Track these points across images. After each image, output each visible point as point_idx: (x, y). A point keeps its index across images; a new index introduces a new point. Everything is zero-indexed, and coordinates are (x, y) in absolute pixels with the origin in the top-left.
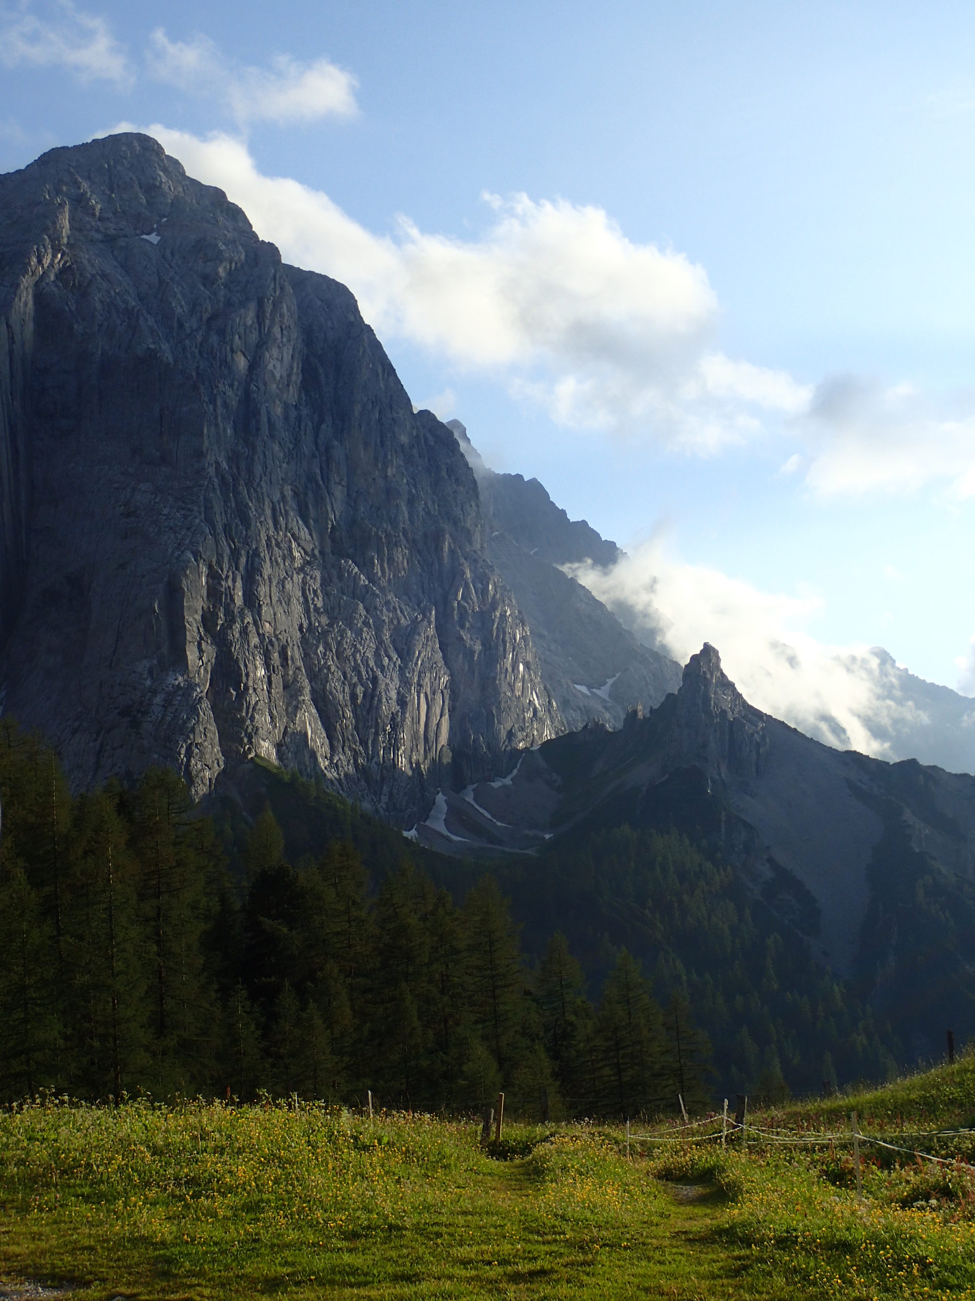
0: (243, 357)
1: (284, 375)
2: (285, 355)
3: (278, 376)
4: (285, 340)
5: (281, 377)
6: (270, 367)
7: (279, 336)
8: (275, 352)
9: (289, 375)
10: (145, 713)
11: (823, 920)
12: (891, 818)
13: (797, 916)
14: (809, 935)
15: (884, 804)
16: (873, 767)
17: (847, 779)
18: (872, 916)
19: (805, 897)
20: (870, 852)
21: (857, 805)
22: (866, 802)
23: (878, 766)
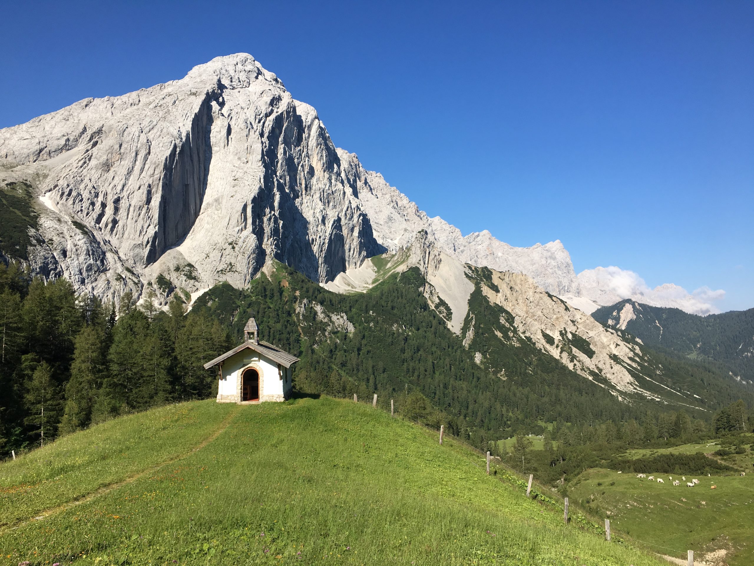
10: (237, 244)
11: (453, 316)
12: (477, 285)
13: (445, 315)
14: (448, 320)
15: (475, 280)
16: (473, 269)
17: (465, 272)
18: (468, 315)
19: (448, 309)
20: (469, 295)
21: (467, 280)
22: (470, 279)
23: (475, 268)
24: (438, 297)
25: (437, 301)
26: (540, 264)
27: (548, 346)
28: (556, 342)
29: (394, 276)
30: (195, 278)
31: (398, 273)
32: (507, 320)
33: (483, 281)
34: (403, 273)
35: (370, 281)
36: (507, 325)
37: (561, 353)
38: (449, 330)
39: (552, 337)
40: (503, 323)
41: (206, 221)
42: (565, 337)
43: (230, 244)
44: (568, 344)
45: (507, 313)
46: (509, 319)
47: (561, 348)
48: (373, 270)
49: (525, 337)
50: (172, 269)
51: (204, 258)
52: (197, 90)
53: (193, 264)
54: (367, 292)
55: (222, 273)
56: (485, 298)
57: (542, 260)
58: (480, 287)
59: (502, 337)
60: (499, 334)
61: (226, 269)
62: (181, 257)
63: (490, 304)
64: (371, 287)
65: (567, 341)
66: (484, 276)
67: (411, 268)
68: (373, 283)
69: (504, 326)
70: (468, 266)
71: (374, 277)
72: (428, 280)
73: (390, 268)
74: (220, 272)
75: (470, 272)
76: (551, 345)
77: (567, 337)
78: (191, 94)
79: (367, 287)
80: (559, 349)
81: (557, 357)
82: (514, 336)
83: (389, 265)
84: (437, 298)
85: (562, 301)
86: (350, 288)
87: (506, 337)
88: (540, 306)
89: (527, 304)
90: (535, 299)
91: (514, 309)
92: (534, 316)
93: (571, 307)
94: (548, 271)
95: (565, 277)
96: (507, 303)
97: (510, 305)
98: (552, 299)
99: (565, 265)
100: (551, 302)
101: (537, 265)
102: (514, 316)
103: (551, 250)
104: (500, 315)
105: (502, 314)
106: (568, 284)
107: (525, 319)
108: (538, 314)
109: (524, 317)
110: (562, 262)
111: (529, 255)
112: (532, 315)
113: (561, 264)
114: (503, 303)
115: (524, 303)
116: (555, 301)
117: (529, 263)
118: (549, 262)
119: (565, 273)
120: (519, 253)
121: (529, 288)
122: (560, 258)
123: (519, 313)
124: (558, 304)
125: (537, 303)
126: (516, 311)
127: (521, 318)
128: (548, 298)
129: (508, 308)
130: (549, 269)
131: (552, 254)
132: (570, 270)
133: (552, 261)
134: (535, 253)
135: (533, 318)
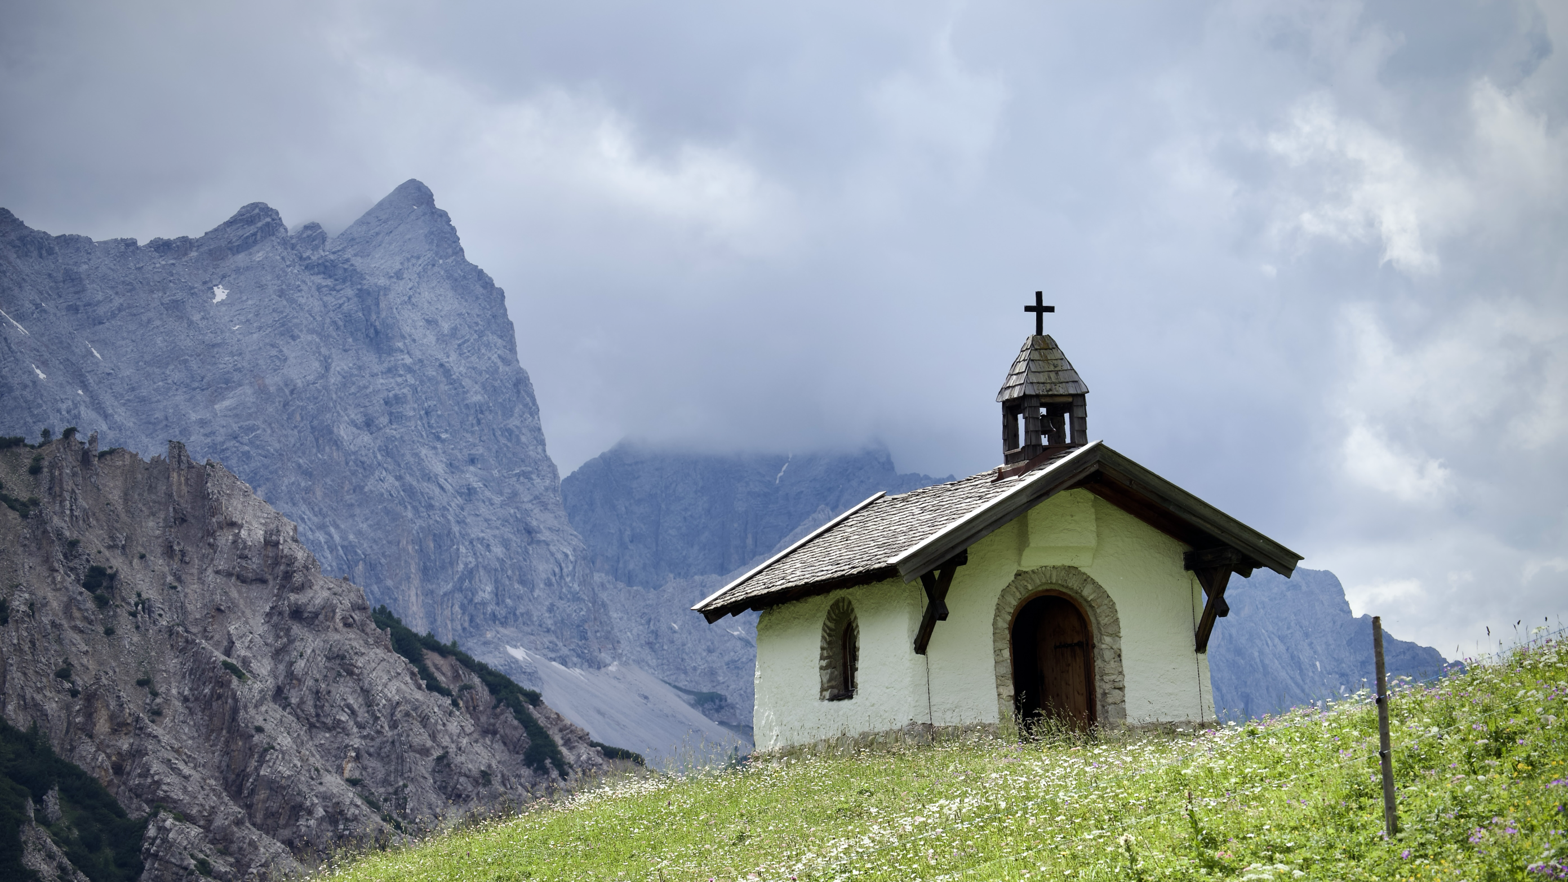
88: (337, 726)
89: (235, 711)
90: (290, 675)
91: (137, 753)
92: (297, 810)
93: (574, 737)
94: (337, 443)
95: (469, 493)
96: (68, 707)
97: (102, 726)
98: (425, 673)
99: (476, 397)
100: (419, 695)
101: (246, 393)
102: (134, 816)
103: (358, 262)
104: (21, 808)
105: (39, 800)
106: (498, 551)
107: (223, 842)
108: (325, 797)
109: (219, 822)
110: (447, 372)
111: (175, 307)
112: (274, 806)
113: (444, 387)
114: (36, 705)
115: (207, 704)
116: (445, 692)
117: (177, 375)
118: (341, 364)
119: (472, 461)
120: (95, 292)
121: (242, 579)
122: (431, 338)
123: (177, 794)
124: (473, 710)
125: (309, 707)
126: (146, 773)
127: (194, 831)
128: (400, 662)
129: (87, 748)
130: (343, 432)
131: (369, 298)
132: (509, 433)
133: (370, 358)
134: (234, 290)
135: (286, 833)
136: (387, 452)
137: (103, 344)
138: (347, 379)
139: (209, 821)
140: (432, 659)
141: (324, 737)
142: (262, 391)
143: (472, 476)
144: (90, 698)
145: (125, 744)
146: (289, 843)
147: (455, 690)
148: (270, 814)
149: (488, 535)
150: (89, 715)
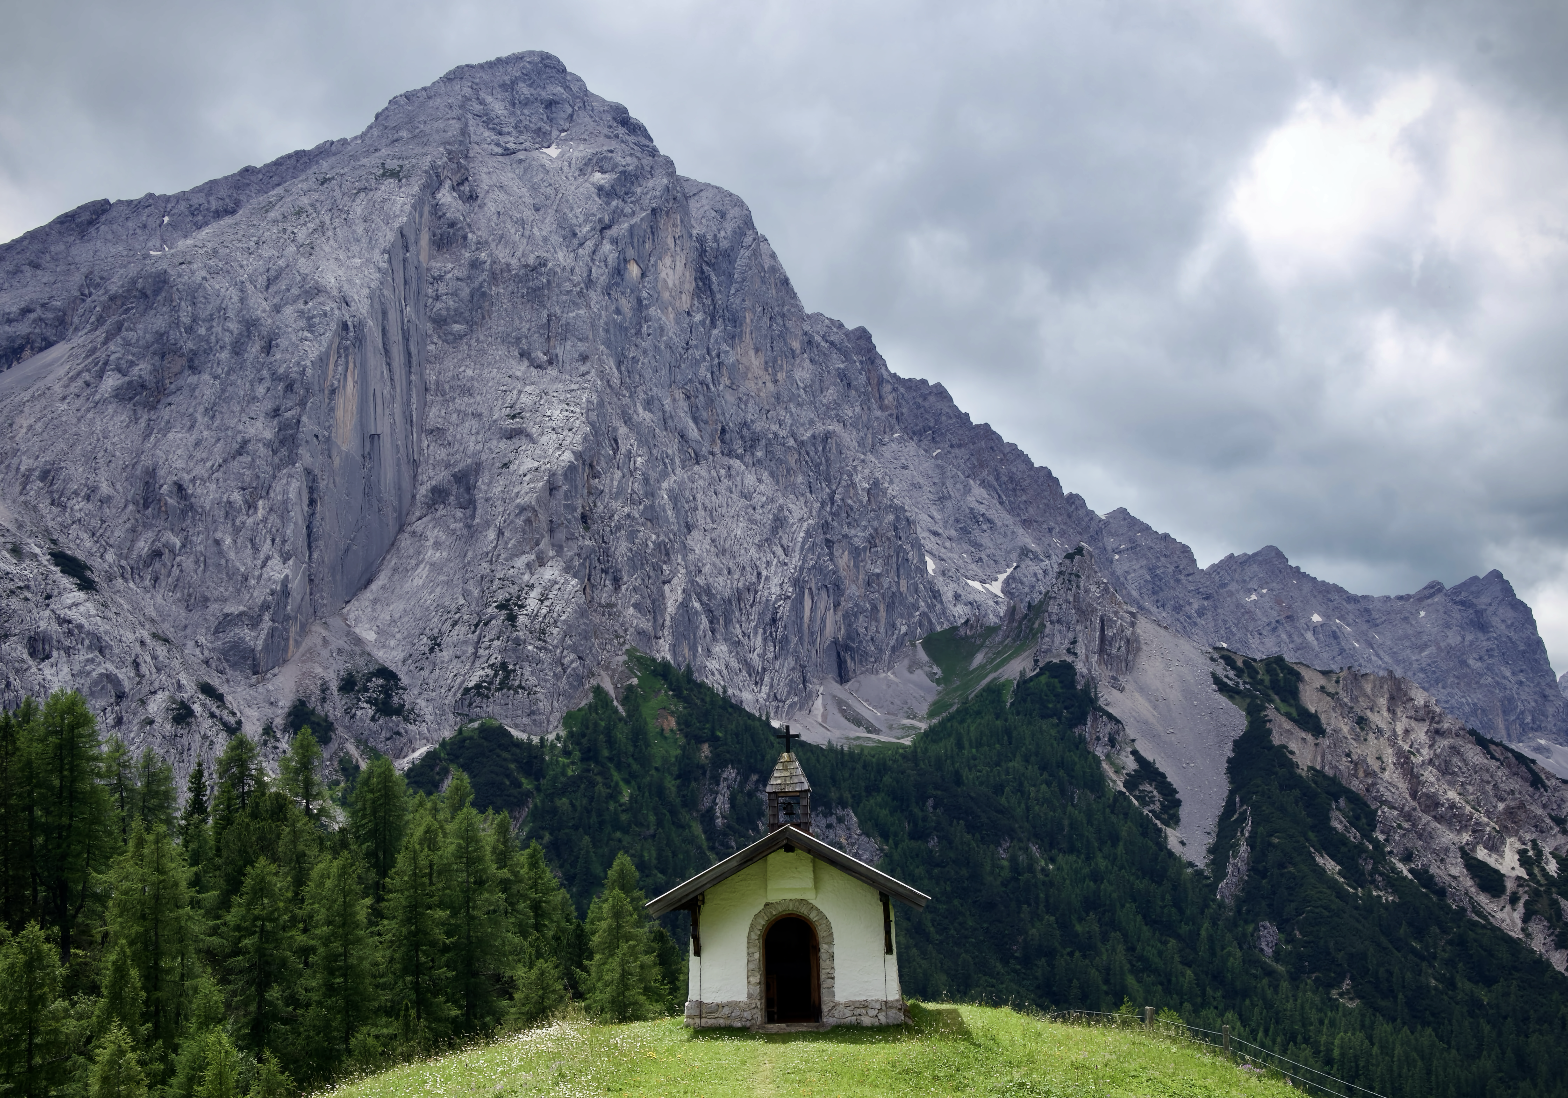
0: (635, 266)
1: (677, 282)
2: (678, 263)
3: (670, 285)
4: (678, 249)
5: (674, 285)
6: (663, 275)
7: (672, 245)
8: (668, 261)
9: (682, 283)
10: (521, 607)
11: (1184, 812)
12: (1254, 712)
13: (1157, 807)
14: (1168, 825)
15: (1248, 700)
16: (1240, 663)
17: (1214, 675)
18: (1230, 808)
19: (1167, 790)
20: (1230, 745)
21: (1222, 700)
22: (1231, 698)
23: (1245, 662)
24: (1135, 753)
25: (1131, 765)
26: (1443, 645)
27: (1483, 899)
28: (1510, 885)
29: (994, 691)
30: (399, 711)
31: (1009, 682)
32: (1354, 822)
33: (1271, 701)
34: (1024, 683)
35: (923, 709)
36: (1354, 835)
37: (1526, 919)
38: (1171, 854)
39: (1497, 872)
40: (1339, 827)
41: (432, 541)
42: (1536, 871)
43: (500, 607)
44: (1548, 892)
45: (1354, 798)
46: (1358, 818)
47: (1526, 904)
48: (931, 676)
49: (1411, 871)
50: (334, 686)
51: (427, 649)
52: (400, 162)
53: (393, 668)
54: (914, 742)
55: (479, 694)
56: (1282, 756)
57: (1450, 633)
58: (1266, 721)
59: (1339, 873)
60: (1330, 866)
61: (490, 683)
62: (357, 649)
63: (1299, 771)
64: (923, 726)
65: (1543, 881)
66: (1275, 685)
67: (1049, 668)
68: (931, 714)
69: (1343, 841)
70: (1222, 657)
71: (931, 698)
72: (1101, 702)
73: (982, 667)
74: (473, 692)
75: (1232, 674)
76: (1494, 896)
77: (1543, 870)
78: (383, 175)
79: (913, 727)
80: (1521, 905)
81: (1516, 934)
82: (1375, 870)
83: (979, 659)
84: (1132, 758)
85: (1520, 757)
86: (861, 733)
87: (1351, 871)
88: (1453, 773)
89: (1412, 768)
90: (1435, 754)
91: (1374, 784)
92: (1437, 804)
93: (1550, 776)
94: (1468, 666)
95: (1521, 683)
96: (1348, 767)
97: (1361, 774)
98: (1489, 752)
99: (1522, 647)
100: (1486, 761)
101: (1432, 649)
102: (1373, 807)
103: (1474, 600)
104: (1330, 805)
105: (1337, 802)
106: (1533, 704)
107: (1408, 817)
108: (1448, 800)
109: (1407, 809)
110: (1510, 639)
111: (1406, 619)
112: (1428, 803)
113: (1509, 645)
114: (1336, 767)
115: (1402, 767)
116: (1497, 760)
117: (1407, 644)
118: (1469, 637)
119: (1522, 671)
120: (1375, 615)
121: (1416, 719)
122: (1503, 627)
123: (1390, 799)
124: (1509, 766)
125: (1443, 766)
126: (1378, 792)
127: (1395, 813)
128: (1478, 749)
129: (1355, 782)
130: (1471, 662)
131: (1479, 613)
132: (1536, 660)
133: (1480, 635)
134: (1427, 611)
135: (1434, 813)
136: (1488, 668)
137: (1379, 633)
138: (1472, 643)
139: (1402, 809)
140: (1493, 747)
141: (1449, 777)
142: (1439, 648)
143: (1521, 677)
144: (1356, 764)
145: (1370, 781)
146: (1435, 817)
147: (1502, 758)
148: (1427, 806)
149: (1529, 698)
150: (1356, 769)
